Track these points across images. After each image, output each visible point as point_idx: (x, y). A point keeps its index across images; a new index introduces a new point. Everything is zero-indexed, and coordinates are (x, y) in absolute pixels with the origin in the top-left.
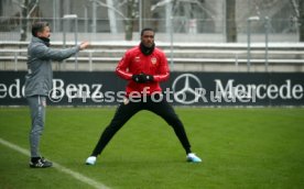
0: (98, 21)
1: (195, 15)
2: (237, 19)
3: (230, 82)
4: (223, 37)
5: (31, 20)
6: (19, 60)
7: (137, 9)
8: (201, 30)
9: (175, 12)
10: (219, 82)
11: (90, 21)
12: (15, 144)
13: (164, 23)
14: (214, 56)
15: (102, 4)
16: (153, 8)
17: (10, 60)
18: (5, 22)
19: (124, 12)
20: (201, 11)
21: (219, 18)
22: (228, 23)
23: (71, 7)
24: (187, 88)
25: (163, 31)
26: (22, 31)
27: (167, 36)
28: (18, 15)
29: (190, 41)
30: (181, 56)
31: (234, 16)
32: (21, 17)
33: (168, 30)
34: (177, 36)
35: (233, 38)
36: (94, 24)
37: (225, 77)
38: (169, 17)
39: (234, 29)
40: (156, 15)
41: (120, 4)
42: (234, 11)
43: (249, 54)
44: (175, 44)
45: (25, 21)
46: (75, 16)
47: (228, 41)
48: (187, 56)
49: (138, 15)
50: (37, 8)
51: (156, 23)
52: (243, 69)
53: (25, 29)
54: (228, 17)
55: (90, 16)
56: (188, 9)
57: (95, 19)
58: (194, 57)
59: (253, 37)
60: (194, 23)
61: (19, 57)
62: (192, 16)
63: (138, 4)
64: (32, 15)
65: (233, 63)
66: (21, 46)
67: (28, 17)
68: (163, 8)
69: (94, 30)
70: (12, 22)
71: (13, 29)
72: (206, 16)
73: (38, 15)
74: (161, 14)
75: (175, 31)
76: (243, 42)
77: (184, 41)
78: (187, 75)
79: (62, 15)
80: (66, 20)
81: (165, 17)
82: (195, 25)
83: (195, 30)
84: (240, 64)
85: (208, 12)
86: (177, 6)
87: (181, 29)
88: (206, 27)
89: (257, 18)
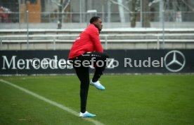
0: (112, 14)
1: (180, 8)
5: (65, 14)
6: (57, 43)
7: (139, 6)
8: (185, 20)
9: (166, 7)
11: (106, 15)
12: (53, 101)
13: (158, 14)
15: (115, 2)
16: (150, 4)
17: (50, 43)
18: (47, 16)
19: (129, 8)
20: (184, 5)
23: (93, 4)
24: (174, 60)
25: (158, 21)
26: (59, 22)
27: (160, 23)
28: (56, 11)
29: (176, 27)
30: (170, 38)
32: (58, 12)
33: (161, 20)
34: (167, 24)
36: (109, 16)
38: (162, 10)
40: (152, 9)
41: (127, 2)
44: (166, 30)
45: (61, 15)
46: (95, 11)
48: (175, 38)
49: (140, 10)
50: (69, 6)
51: (153, 15)
53: (60, 20)
55: (106, 11)
56: (175, 4)
57: (109, 13)
58: (180, 39)
60: (179, 14)
61: (57, 40)
62: (178, 10)
63: (139, 2)
64: (65, 11)
66: (57, 33)
67: (63, 12)
68: (158, 4)
69: (109, 20)
70: (52, 16)
71: (53, 21)
72: (188, 10)
73: (69, 11)
74: (156, 8)
75: (166, 20)
77: (172, 27)
78: (175, 51)
79: (86, 10)
80: (89, 14)
81: (159, 11)
82: (180, 16)
83: (180, 20)
85: (190, 7)
86: (167, 3)
87: (170, 19)
88: (188, 18)
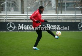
1: (13, 6)
2: (24, 8)
3: (22, 25)
4: (20, 12)
8: (15, 11)
9: (7, 5)
10: (19, 25)
13: (5, 8)
14: (18, 18)
16: (1, 4)
20: (14, 5)
21: (20, 7)
22: (22, 9)
24: (11, 26)
25: (4, 11)
27: (5, 12)
29: (11, 13)
30: (9, 17)
31: (23, 7)
33: (6, 10)
35: (23, 13)
37: (21, 23)
39: (24, 10)
40: (2, 6)
42: (23, 5)
43: (27, 17)
44: (7, 14)
47: (22, 14)
48: (11, 18)
51: (2, 9)
52: (26, 21)
54: (22, 7)
56: (11, 5)
58: (13, 18)
59: (29, 12)
60: (13, 8)
62: (12, 7)
65: (23, 20)
68: (4, 4)
72: (16, 7)
74: (4, 6)
75: (8, 11)
76: (26, 14)
78: (11, 23)
82: (13, 9)
83: (13, 11)
84: (25, 20)
85: (17, 6)
88: (16, 10)
89: (30, 7)
